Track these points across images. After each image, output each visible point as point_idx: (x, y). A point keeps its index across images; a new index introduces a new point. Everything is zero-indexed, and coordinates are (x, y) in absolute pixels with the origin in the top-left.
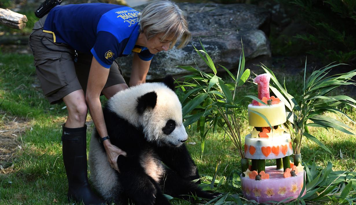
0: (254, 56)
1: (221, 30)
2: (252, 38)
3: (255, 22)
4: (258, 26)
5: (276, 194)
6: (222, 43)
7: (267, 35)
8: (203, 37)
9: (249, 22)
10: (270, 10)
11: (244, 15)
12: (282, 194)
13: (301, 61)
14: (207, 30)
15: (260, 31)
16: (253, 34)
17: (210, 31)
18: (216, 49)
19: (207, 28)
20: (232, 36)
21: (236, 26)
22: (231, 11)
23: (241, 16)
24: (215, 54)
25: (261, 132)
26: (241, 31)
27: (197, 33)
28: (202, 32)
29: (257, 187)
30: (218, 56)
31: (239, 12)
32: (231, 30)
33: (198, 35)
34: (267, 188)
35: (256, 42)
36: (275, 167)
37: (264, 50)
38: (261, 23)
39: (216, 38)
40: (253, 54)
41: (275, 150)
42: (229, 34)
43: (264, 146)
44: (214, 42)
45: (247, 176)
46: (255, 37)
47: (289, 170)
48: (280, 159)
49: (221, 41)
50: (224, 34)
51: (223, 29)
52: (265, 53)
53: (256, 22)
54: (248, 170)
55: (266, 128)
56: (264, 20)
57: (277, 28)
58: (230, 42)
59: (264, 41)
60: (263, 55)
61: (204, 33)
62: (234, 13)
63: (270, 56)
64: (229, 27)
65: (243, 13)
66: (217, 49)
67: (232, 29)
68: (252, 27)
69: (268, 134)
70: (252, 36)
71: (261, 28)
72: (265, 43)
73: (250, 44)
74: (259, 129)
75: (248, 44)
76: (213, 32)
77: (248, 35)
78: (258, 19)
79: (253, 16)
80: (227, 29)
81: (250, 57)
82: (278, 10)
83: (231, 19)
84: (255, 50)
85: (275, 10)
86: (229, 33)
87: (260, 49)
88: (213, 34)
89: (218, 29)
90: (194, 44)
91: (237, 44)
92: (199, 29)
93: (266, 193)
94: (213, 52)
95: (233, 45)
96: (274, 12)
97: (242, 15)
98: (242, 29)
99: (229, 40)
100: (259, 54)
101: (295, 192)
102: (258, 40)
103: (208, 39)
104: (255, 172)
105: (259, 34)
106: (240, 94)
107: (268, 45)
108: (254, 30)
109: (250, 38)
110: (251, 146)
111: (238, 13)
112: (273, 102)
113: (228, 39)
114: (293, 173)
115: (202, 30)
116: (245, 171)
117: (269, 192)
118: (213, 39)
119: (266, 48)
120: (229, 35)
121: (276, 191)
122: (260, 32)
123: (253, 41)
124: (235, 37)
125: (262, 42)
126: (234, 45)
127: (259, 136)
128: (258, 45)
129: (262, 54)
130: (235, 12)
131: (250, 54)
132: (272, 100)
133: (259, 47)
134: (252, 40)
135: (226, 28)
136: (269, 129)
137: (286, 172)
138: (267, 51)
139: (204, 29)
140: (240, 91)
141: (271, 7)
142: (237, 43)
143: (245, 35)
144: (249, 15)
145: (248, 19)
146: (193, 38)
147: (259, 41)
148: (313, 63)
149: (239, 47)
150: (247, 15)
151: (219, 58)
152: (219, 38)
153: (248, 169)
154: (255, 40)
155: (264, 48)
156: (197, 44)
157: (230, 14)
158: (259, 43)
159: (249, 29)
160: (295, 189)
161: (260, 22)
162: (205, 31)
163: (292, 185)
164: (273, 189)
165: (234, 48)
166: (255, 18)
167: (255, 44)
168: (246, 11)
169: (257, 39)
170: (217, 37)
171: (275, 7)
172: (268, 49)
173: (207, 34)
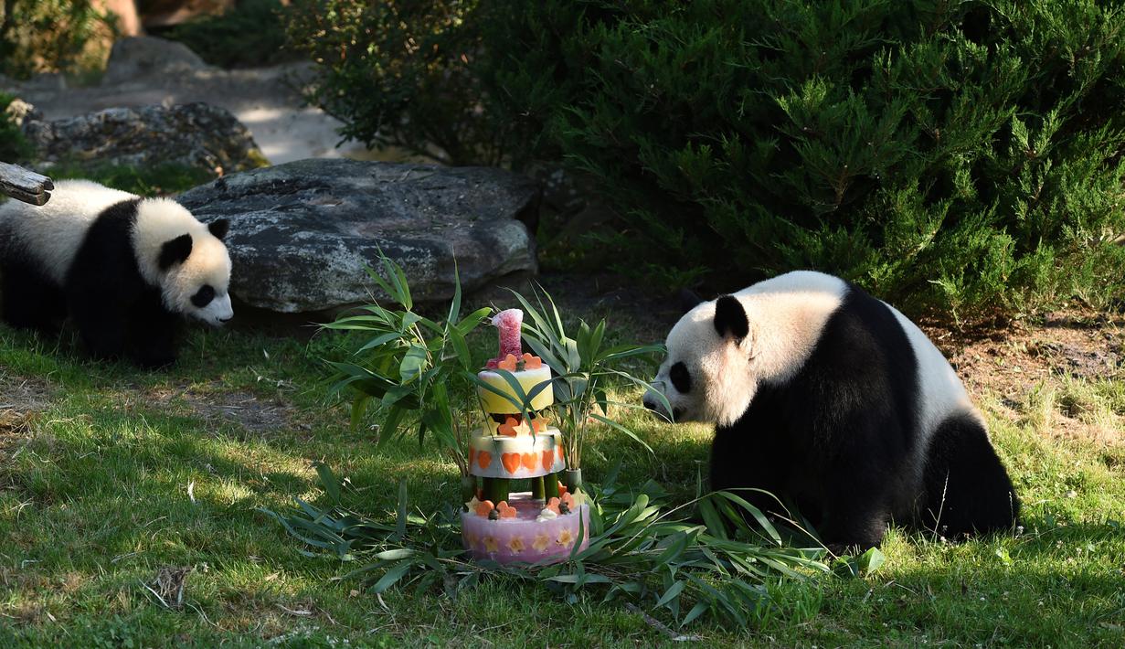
0: (504, 272)
1: (441, 218)
2: (500, 236)
3: (508, 205)
4: (513, 212)
5: (530, 548)
6: (440, 244)
7: (532, 229)
8: (403, 231)
9: (496, 204)
10: (544, 180)
11: (488, 189)
12: (541, 549)
13: (597, 286)
14: (412, 217)
15: (518, 221)
16: (503, 227)
17: (418, 218)
18: (427, 254)
19: (413, 213)
20: (460, 230)
21: (469, 211)
22: (462, 181)
23: (481, 192)
24: (425, 266)
25: (503, 425)
26: (480, 221)
27: (391, 222)
28: (403, 220)
29: (491, 533)
30: (432, 269)
31: (477, 183)
32: (461, 218)
33: (394, 225)
34: (512, 536)
35: (508, 245)
36: (530, 493)
37: (524, 260)
38: (519, 207)
39: (429, 234)
40: (501, 267)
41: (527, 461)
42: (456, 226)
43: (508, 451)
44: (423, 242)
45: (471, 510)
46: (507, 233)
47: (555, 501)
48: (538, 478)
49: (438, 240)
50: (446, 226)
51: (445, 217)
52: (525, 266)
53: (510, 205)
54: (475, 499)
55: (513, 416)
56: (526, 200)
57: (557, 217)
58: (457, 242)
59: (524, 242)
60: (521, 271)
61: (405, 222)
62: (468, 186)
63: (536, 272)
64: (457, 212)
65: (486, 185)
66: (430, 255)
67: (463, 216)
68: (503, 213)
69: (515, 428)
70: (501, 232)
71: (520, 216)
72: (525, 246)
73: (496, 247)
74: (501, 419)
75: (491, 246)
76: (425, 221)
77: (492, 228)
78: (516, 199)
79: (505, 192)
80: (452, 217)
81: (494, 273)
82: (560, 181)
83: (462, 197)
84: (505, 260)
85: (555, 180)
86: (455, 223)
87: (516, 258)
88: (425, 226)
89: (434, 216)
90: (385, 243)
91: (470, 247)
92: (397, 215)
93: (508, 545)
94: (422, 261)
95: (462, 249)
96: (551, 185)
97: (483, 189)
98: (481, 218)
100: (511, 269)
101: (566, 545)
102: (511, 241)
103: (414, 234)
104: (488, 504)
105: (514, 228)
106: (472, 347)
107: (532, 252)
108: (506, 219)
109: (495, 236)
110: (481, 452)
111: (477, 186)
112: (527, 364)
113: (453, 237)
114: (563, 507)
115: (402, 217)
116: (469, 501)
117: (515, 543)
118: (424, 236)
119: (527, 256)
120: (456, 229)
121: (528, 542)
122: (516, 224)
123: (502, 241)
124: (466, 233)
125: (519, 245)
126: (465, 248)
127: (498, 433)
128: (511, 249)
129: (518, 268)
130: (471, 182)
131: (496, 267)
132: (525, 362)
133: (513, 254)
134: (500, 238)
135: (451, 213)
136: (518, 418)
137: (550, 504)
138: (528, 263)
139: (407, 215)
140: (473, 339)
141: (547, 175)
142: (471, 244)
143: (486, 230)
144: (496, 189)
145: (495, 198)
146: (384, 232)
147: (513, 242)
148: (621, 288)
149: (474, 253)
150: (493, 189)
151: (433, 274)
152: (436, 233)
153: (475, 496)
154: (507, 240)
155: (524, 256)
156: (389, 244)
157: (459, 186)
158: (514, 245)
159: (496, 218)
160: (566, 539)
161: (518, 203)
162: (409, 219)
163: (562, 532)
164: (522, 537)
165: (464, 253)
166: (509, 196)
167: (506, 249)
168: (492, 182)
169: (511, 238)
170: (431, 230)
171: (554, 176)
172: (531, 258)
173: (411, 224)
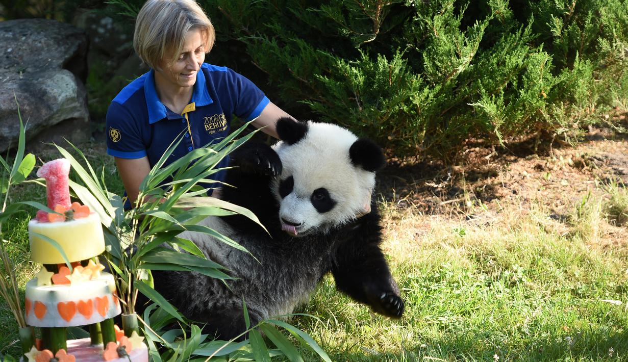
0: (55, 121)
2: (49, 86)
3: (56, 54)
4: (61, 61)
7: (81, 77)
9: (44, 55)
10: (94, 27)
11: (34, 41)
15: (66, 71)
16: (51, 77)
20: (9, 84)
21: (18, 64)
22: (10, 35)
23: (28, 44)
25: (57, 274)
26: (29, 73)
31: (24, 35)
32: (10, 71)
35: (57, 95)
36: (89, 340)
37: (74, 109)
38: (67, 56)
40: (51, 118)
41: (84, 308)
42: (5, 80)
43: (62, 301)
45: (31, 360)
46: (56, 83)
47: (113, 346)
48: (94, 325)
52: (76, 115)
53: (57, 55)
54: (34, 350)
55: (65, 265)
56: (71, 52)
57: (109, 63)
58: (6, 95)
59: (73, 91)
60: (72, 119)
62: (15, 39)
63: (87, 120)
64: (6, 65)
65: (33, 37)
67: (12, 69)
68: (50, 63)
69: (68, 277)
70: (49, 82)
71: (68, 65)
72: (75, 95)
73: (45, 98)
74: (53, 268)
75: (40, 97)
77: (40, 80)
78: (63, 49)
79: (51, 42)
80: (2, 70)
81: (45, 124)
82: (109, 27)
83: (9, 50)
84: (55, 110)
85: (105, 26)
86: (5, 77)
87: (65, 107)
91: (20, 100)
95: (12, 102)
96: (101, 31)
97: (30, 41)
98: (29, 70)
99: (4, 92)
100: (62, 118)
102: (60, 90)
104: (46, 352)
105: (63, 78)
107: (81, 100)
108: (54, 69)
109: (44, 87)
110: (36, 303)
111: (24, 38)
112: (75, 215)
114: (121, 350)
116: (28, 351)
119: (77, 104)
120: (6, 82)
122: (64, 74)
123: (51, 91)
124: (15, 86)
125: (68, 94)
126: (14, 101)
127: (53, 283)
128: (60, 99)
129: (69, 117)
130: (18, 35)
131: (46, 117)
132: (74, 211)
133: (63, 104)
134: (48, 89)
137: (108, 349)
138: (79, 111)
140: (28, 191)
141: (96, 21)
142: (20, 96)
143: (35, 82)
144: (43, 41)
145: (42, 49)
147: (62, 92)
149: (24, 105)
150: (40, 40)
153: (34, 346)
154: (55, 90)
155: (73, 105)
157: (7, 39)
158: (63, 95)
159: (43, 68)
161: (66, 53)
165: (13, 107)
166: (56, 46)
167: (55, 98)
168: (39, 33)
169: (59, 88)
171: (103, 22)
172: (81, 106)
